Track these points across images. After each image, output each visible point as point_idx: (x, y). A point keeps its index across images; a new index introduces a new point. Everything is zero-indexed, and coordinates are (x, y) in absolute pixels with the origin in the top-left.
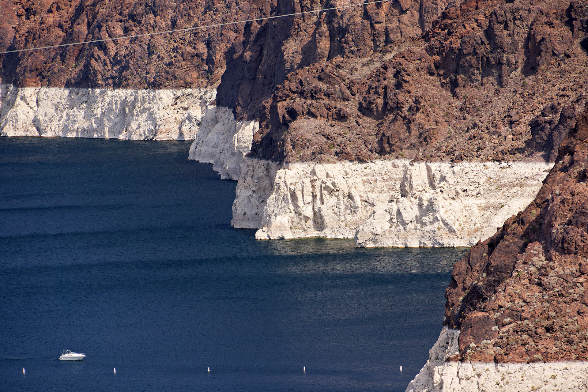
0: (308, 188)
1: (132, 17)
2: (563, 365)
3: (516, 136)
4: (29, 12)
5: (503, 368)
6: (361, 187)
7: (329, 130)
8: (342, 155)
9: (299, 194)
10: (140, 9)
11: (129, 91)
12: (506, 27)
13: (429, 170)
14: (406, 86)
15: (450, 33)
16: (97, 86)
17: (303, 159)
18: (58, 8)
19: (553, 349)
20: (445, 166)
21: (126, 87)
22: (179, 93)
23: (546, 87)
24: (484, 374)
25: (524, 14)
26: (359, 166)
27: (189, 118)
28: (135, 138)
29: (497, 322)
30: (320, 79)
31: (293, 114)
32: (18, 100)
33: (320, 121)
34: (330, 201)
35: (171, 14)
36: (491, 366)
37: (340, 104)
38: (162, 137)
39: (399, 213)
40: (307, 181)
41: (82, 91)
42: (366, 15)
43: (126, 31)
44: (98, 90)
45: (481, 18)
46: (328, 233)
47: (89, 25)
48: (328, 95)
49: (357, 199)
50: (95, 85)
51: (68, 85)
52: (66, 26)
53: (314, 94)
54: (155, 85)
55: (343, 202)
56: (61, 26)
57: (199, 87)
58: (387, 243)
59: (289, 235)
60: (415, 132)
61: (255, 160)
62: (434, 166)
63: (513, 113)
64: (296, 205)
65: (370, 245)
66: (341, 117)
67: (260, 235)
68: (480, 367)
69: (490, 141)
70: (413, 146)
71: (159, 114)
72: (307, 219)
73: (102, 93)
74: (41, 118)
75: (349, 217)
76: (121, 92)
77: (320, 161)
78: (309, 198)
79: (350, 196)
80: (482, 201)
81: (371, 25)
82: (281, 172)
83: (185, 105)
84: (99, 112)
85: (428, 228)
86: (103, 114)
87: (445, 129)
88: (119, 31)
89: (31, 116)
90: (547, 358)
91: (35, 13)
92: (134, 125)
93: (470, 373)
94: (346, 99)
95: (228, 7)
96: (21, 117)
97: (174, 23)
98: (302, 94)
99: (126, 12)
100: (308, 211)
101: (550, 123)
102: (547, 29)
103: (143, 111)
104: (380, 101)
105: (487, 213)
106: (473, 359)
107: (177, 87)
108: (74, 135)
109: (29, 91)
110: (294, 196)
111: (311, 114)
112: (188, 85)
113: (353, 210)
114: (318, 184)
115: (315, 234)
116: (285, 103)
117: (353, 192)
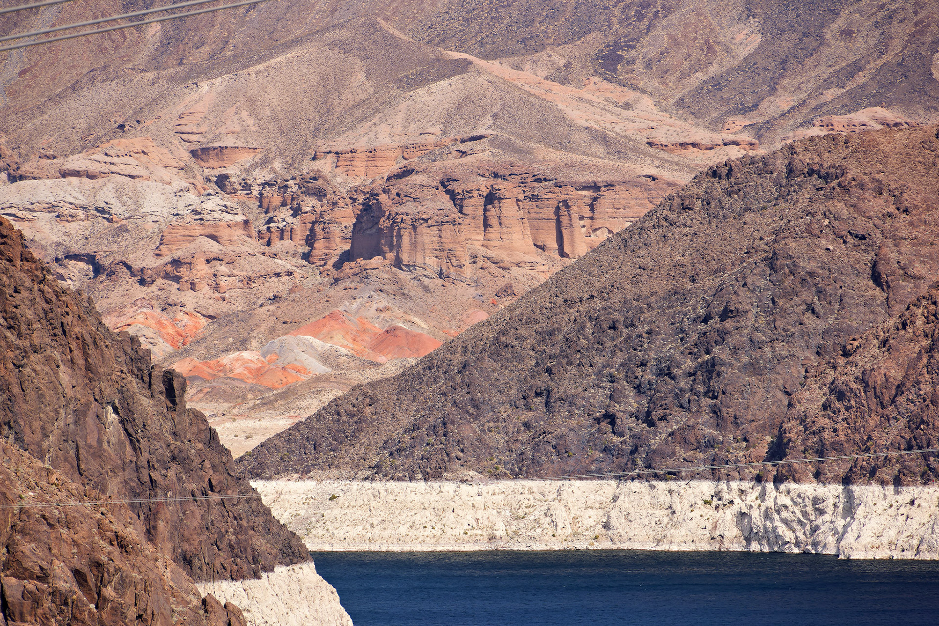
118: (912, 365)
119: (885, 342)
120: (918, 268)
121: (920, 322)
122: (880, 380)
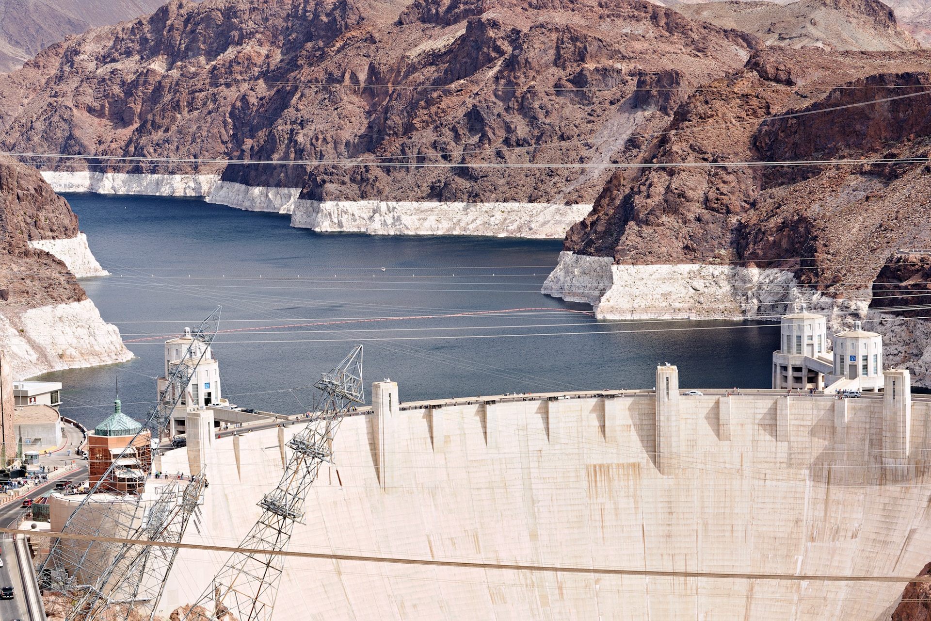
0: (336, 212)
1: (157, 145)
2: (659, 266)
3: (422, 192)
4: (100, 142)
5: (636, 267)
6: (357, 211)
7: (340, 189)
8: (347, 198)
9: (332, 214)
10: (161, 142)
11: (160, 175)
12: (409, 149)
13: (387, 205)
14: (370, 171)
15: (385, 151)
16: (143, 173)
17: (331, 200)
18: (116, 141)
19: (654, 260)
20: (394, 204)
21: (158, 173)
22: (183, 176)
23: (430, 172)
24: (629, 270)
25: (417, 144)
26: (354, 203)
27: (189, 187)
28: (164, 195)
29: (628, 250)
30: (333, 168)
31: (324, 182)
32: (104, 179)
33: (336, 185)
34: (345, 217)
35: (176, 144)
36: (631, 266)
37: (343, 178)
38: (177, 194)
39: (385, 221)
40: (336, 208)
41: (136, 175)
42: (312, 144)
43: (155, 150)
44: (144, 175)
45: (397, 145)
46: (344, 229)
47: (136, 148)
48: (337, 175)
49: (356, 216)
50: (142, 173)
51: (128, 172)
52: (124, 148)
53: (332, 174)
54: (173, 173)
55: (350, 217)
56: (121, 148)
57: (192, 174)
58: (380, 233)
59: (329, 230)
60: (376, 190)
61: (304, 200)
62: (390, 203)
63: (419, 183)
64: (331, 218)
65: (373, 234)
66: (343, 183)
67: (317, 230)
68: (627, 267)
69: (411, 194)
70: (375, 195)
71: (175, 185)
72: (335, 223)
73: (146, 177)
74: (116, 186)
75: (353, 223)
76: (156, 176)
77: (340, 200)
78: (336, 215)
79: (353, 215)
80: (417, 217)
81: (315, 148)
82: (321, 205)
83: (186, 181)
84: (145, 184)
85: (398, 227)
86: (147, 184)
87: (387, 189)
88: (152, 150)
89: (111, 186)
90: (652, 263)
91: (103, 143)
92: (163, 189)
93: (623, 269)
94: (344, 176)
95: (203, 141)
96: (107, 186)
97: (178, 147)
98: (326, 174)
99: (154, 143)
100: (336, 221)
101: (439, 186)
102: (426, 150)
103: (167, 184)
104: (359, 177)
105: (421, 222)
106: (623, 264)
107: (182, 174)
108: (133, 193)
109: (109, 175)
110: (330, 214)
111: (331, 182)
112: (186, 173)
113: (355, 220)
114: (340, 210)
115: (339, 230)
116: (320, 177)
117: (355, 213)
118: (18, 139)
119: (7, 133)
120: (10, 113)
121: (17, 127)
122: (8, 143)
